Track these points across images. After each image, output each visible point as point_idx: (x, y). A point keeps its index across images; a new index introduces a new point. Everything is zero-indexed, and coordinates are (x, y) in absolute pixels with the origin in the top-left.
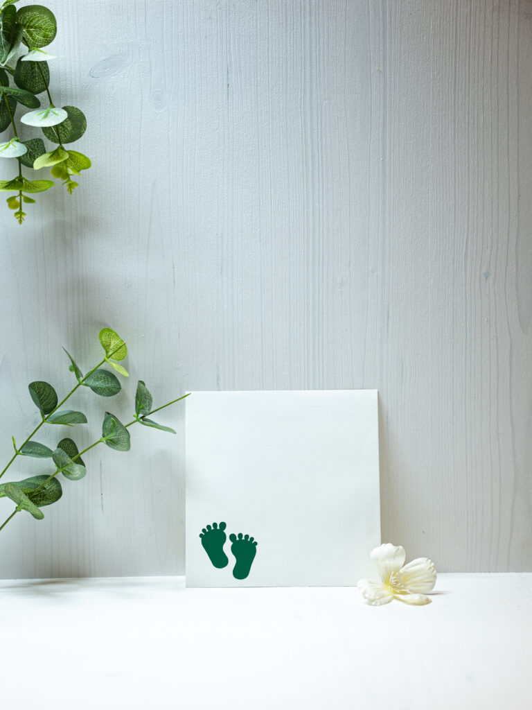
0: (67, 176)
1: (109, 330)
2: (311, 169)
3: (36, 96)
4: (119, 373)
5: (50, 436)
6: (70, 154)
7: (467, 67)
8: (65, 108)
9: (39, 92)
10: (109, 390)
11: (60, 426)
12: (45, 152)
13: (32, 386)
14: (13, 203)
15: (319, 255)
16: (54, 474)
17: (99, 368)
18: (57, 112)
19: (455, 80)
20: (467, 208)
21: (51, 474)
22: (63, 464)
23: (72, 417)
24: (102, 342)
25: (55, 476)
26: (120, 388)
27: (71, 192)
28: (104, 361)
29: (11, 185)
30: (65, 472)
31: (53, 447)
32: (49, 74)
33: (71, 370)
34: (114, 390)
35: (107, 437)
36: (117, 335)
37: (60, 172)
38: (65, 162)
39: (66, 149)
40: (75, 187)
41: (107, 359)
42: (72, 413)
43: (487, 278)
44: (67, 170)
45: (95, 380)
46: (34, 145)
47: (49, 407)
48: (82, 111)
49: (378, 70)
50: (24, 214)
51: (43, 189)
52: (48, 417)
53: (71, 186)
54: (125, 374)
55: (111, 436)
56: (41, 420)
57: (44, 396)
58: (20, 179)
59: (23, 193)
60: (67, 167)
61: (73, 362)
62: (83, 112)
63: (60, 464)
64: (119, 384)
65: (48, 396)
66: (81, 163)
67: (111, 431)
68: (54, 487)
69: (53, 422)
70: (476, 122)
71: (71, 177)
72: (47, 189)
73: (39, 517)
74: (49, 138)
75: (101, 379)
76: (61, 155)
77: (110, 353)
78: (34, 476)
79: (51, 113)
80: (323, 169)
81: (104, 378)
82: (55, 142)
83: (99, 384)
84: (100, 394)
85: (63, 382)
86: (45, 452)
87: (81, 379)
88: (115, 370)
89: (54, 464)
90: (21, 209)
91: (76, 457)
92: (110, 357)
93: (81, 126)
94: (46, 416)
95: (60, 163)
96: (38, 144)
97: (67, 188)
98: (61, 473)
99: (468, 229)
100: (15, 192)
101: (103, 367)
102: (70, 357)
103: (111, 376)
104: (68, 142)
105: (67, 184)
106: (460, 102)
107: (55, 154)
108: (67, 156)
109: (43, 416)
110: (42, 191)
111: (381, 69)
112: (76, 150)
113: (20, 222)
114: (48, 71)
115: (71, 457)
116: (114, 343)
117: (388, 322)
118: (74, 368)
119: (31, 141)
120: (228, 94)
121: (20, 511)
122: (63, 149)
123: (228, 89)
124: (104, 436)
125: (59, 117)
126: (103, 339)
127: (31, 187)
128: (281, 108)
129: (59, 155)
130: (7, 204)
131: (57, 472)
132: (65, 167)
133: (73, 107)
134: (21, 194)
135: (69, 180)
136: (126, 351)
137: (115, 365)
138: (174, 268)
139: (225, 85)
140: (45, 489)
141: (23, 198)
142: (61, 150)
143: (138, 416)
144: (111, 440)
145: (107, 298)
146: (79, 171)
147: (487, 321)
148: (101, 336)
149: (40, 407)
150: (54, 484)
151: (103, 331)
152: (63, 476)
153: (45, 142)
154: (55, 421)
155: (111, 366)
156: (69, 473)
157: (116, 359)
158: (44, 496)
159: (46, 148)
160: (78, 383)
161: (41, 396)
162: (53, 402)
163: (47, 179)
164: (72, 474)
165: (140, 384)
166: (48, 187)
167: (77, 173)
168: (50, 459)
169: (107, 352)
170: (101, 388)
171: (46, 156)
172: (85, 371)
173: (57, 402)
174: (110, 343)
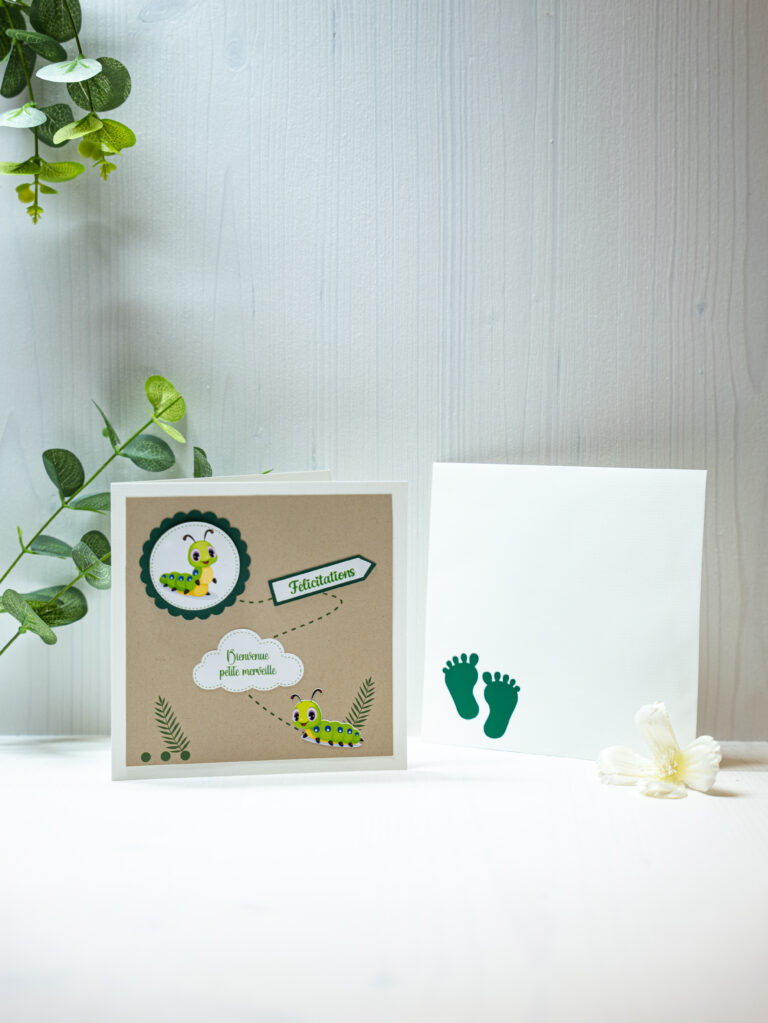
0: (100, 154)
1: (160, 379)
2: (449, 154)
3: (62, 44)
4: (173, 439)
5: (71, 526)
6: (104, 124)
7: (675, 11)
8: (99, 60)
9: (66, 39)
10: (157, 462)
11: (88, 514)
12: (71, 120)
13: (48, 455)
14: (25, 194)
15: (461, 276)
16: (75, 582)
17: (142, 433)
18: (87, 64)
19: (657, 29)
20: (673, 212)
21: (69, 582)
22: (86, 565)
23: (104, 502)
24: (148, 395)
26: (173, 462)
27: (105, 176)
28: (152, 421)
29: (22, 168)
30: (90, 578)
31: (74, 542)
32: (80, 15)
33: (105, 435)
34: (165, 463)
36: (172, 387)
37: (90, 148)
38: (98, 132)
39: (101, 118)
40: (112, 171)
41: (156, 420)
43: (701, 310)
44: (100, 146)
45: (138, 450)
46: (58, 113)
47: (72, 486)
48: (124, 64)
49: (548, 14)
50: (39, 208)
51: (70, 175)
52: (69, 501)
53: (106, 168)
54: (181, 439)
56: (60, 504)
57: (65, 471)
58: (37, 160)
59: (40, 181)
60: (99, 140)
61: (107, 422)
62: (126, 67)
63: (83, 566)
64: (172, 455)
66: (124, 139)
68: (77, 602)
69: (77, 507)
70: (686, 89)
71: (106, 157)
72: (75, 176)
73: (50, 641)
74: (77, 103)
75: (147, 448)
76: (92, 124)
77: (160, 411)
78: (48, 586)
79: (79, 66)
80: (466, 154)
81: (151, 447)
82: (87, 109)
83: (141, 455)
84: (144, 467)
85: (91, 451)
86: (65, 550)
87: (119, 446)
88: (168, 435)
89: (75, 566)
90: (36, 202)
91: (107, 556)
92: (160, 415)
93: (123, 87)
94: (67, 499)
95: (89, 135)
96: (63, 112)
97: (100, 171)
98: (83, 579)
99: (675, 241)
100: (28, 178)
101: (149, 431)
102: (103, 414)
103: (162, 445)
104: (105, 109)
105: (101, 165)
106: (664, 61)
107: (84, 123)
108: (100, 126)
109: (62, 499)
110: (71, 179)
111: (552, 13)
113: (35, 220)
114: (79, 10)
115: (99, 558)
116: (167, 397)
117: (558, 375)
118: (110, 433)
119: (54, 106)
120: (334, 46)
121: (25, 632)
122: (95, 116)
123: (334, 40)
125: (89, 71)
126: (151, 390)
127: (52, 172)
128: (409, 67)
129: (89, 124)
130: (16, 194)
131: (79, 578)
132: (96, 141)
133: (111, 59)
134: (36, 182)
135: (104, 160)
136: (183, 408)
137: (165, 427)
138: (253, 292)
139: (330, 33)
140: (62, 603)
141: (39, 187)
142: (93, 118)
145: (158, 333)
146: (119, 150)
147: (702, 373)
148: (148, 385)
149: (59, 486)
150: (76, 598)
151: (151, 380)
152: (86, 582)
153: (73, 111)
154: (79, 506)
155: (161, 429)
156: (95, 578)
157: (168, 419)
158: (61, 613)
159: (75, 117)
160: (114, 452)
161: (61, 469)
162: (78, 479)
163: (76, 161)
164: (99, 580)
165: (198, 452)
166: (76, 173)
167: (116, 152)
168: (70, 560)
169: (156, 409)
170: (146, 460)
171: (72, 126)
172: (123, 437)
173: (83, 480)
174: (161, 396)
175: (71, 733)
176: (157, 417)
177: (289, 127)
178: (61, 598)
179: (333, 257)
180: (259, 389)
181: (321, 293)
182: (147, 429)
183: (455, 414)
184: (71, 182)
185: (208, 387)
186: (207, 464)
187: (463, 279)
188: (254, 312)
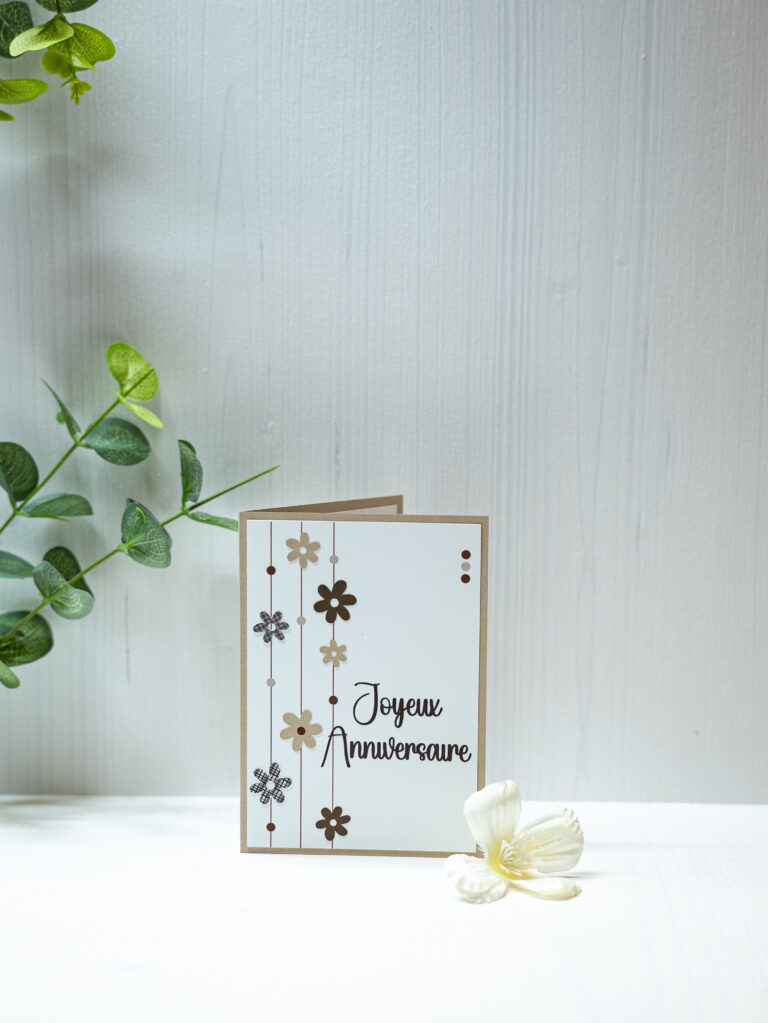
0: (70, 70)
1: (123, 346)
4: (145, 423)
5: (27, 539)
6: (75, 29)
10: (128, 454)
11: (43, 523)
12: (30, 25)
16: (38, 609)
17: (108, 416)
21: (32, 608)
22: (51, 590)
23: (65, 505)
24: (112, 369)
25: (40, 612)
26: (148, 451)
27: (77, 99)
28: (118, 402)
30: (56, 604)
31: (36, 560)
33: (60, 420)
34: (137, 454)
35: (131, 543)
36: (139, 356)
37: (58, 62)
38: (67, 41)
39: (71, 22)
40: (86, 92)
41: (124, 400)
42: (64, 497)
44: (70, 59)
45: (103, 438)
46: (13, 14)
47: (24, 487)
51: (29, 96)
52: (22, 506)
53: (77, 88)
54: (155, 422)
55: (137, 540)
56: (10, 511)
57: (14, 469)
60: (70, 53)
61: (61, 405)
63: (47, 590)
64: (145, 441)
65: (22, 468)
66: (99, 49)
67: (136, 532)
68: (40, 633)
69: (33, 514)
71: (78, 74)
72: (35, 97)
73: (12, 684)
75: (114, 436)
76: (60, 31)
77: (127, 388)
78: (3, 612)
81: (120, 434)
82: (51, 9)
83: (107, 444)
84: (113, 461)
85: (45, 442)
86: (22, 569)
87: (79, 435)
88: (139, 418)
89: (37, 591)
91: (77, 577)
92: (128, 393)
94: (19, 504)
95: (55, 45)
96: (19, 12)
97: (70, 93)
98: (49, 606)
101: (117, 412)
102: (57, 397)
103: (134, 431)
104: (74, 9)
105: (70, 85)
107: (49, 29)
108: (70, 33)
109: (13, 504)
110: (26, 101)
112: (89, 24)
115: (67, 580)
116: (134, 369)
118: (66, 418)
119: (7, 5)
122: (63, 20)
124: (124, 541)
126: (114, 362)
127: (6, 91)
129: (56, 31)
131: (43, 605)
132: (67, 54)
135: (75, 78)
136: (155, 383)
137: (136, 409)
138: (261, 248)
140: (20, 634)
142: (60, 22)
143: (184, 505)
144: (136, 548)
146: (93, 63)
148: (109, 355)
149: (8, 490)
150: (38, 626)
151: (113, 349)
152: (53, 611)
153: (32, 9)
154: (35, 512)
155: (131, 412)
156: (63, 606)
157: (139, 397)
158: (21, 647)
159: (34, 19)
160: (71, 443)
161: (9, 466)
162: (30, 478)
163: (35, 78)
164: (67, 608)
165: (185, 447)
166: (37, 91)
167: (90, 66)
168: (29, 581)
169: (122, 386)
170: (114, 451)
171: (33, 32)
172: (83, 422)
173: (36, 479)
174: (127, 369)
175: (39, 792)
176: (125, 396)
177: (307, 36)
178: (20, 629)
179: (364, 205)
180: (269, 372)
181: (348, 251)
182: (113, 411)
183: (515, 406)
184: (29, 104)
185: (205, 369)
186: (196, 460)
187: (528, 235)
188: (262, 275)
